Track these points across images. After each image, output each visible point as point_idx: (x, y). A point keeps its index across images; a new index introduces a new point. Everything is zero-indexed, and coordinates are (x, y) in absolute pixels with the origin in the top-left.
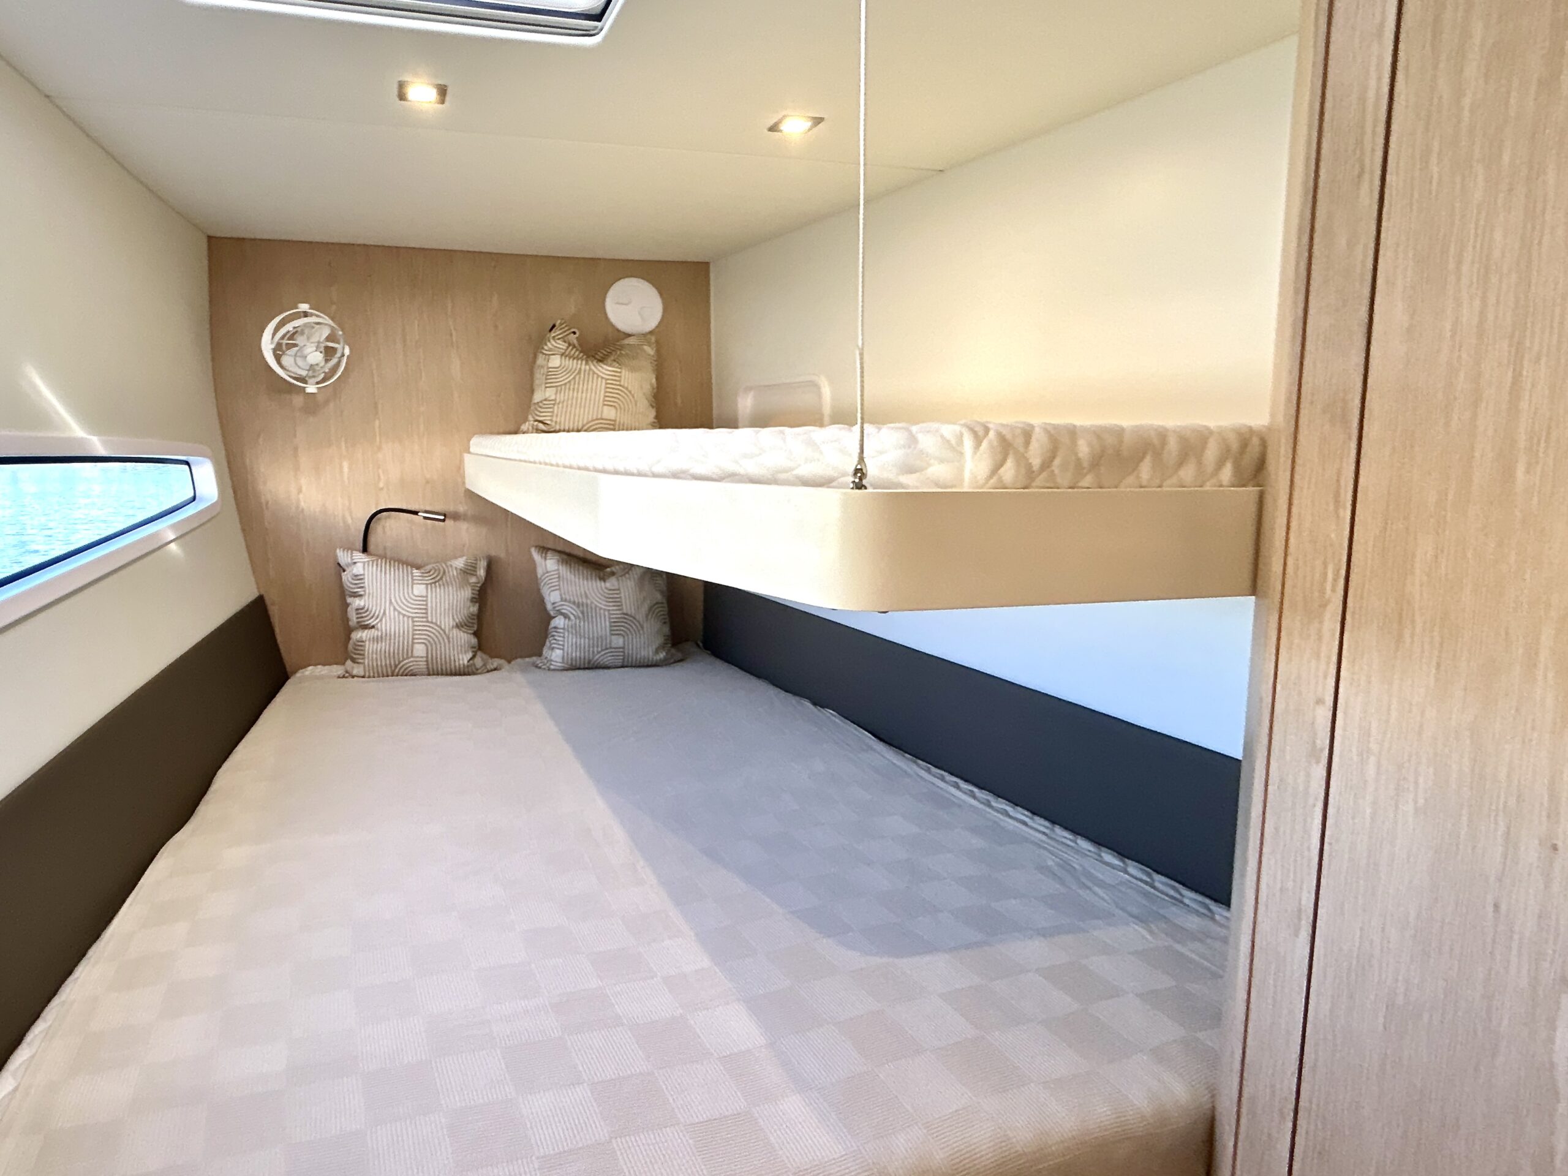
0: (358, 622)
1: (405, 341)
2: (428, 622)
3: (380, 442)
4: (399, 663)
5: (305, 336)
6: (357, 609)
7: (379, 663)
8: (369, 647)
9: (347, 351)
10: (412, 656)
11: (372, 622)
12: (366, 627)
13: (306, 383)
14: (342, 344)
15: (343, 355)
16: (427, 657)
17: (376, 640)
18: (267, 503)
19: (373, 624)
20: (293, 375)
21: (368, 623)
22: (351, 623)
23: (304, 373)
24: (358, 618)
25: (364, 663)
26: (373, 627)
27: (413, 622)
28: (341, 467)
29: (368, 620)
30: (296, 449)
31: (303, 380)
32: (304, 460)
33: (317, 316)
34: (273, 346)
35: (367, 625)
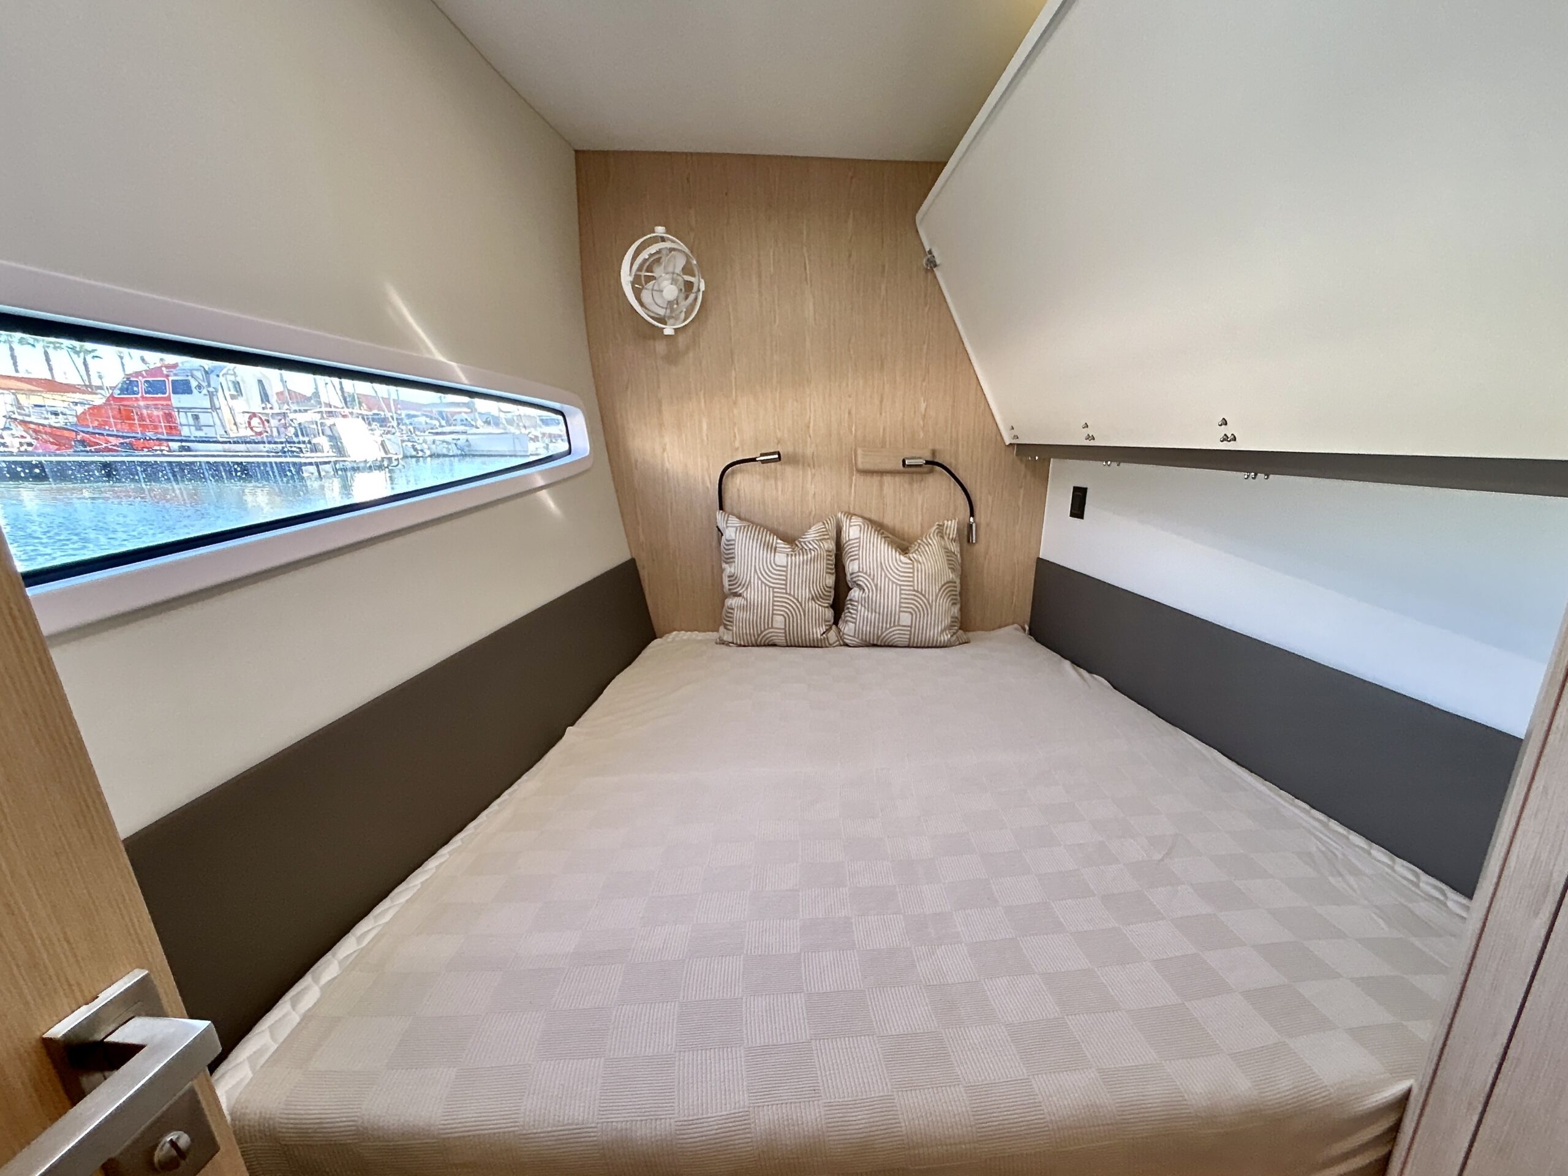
0: (730, 589)
1: (760, 277)
2: (786, 593)
3: (736, 396)
4: (762, 632)
5: (662, 267)
6: (729, 577)
7: (744, 632)
8: (738, 614)
9: (703, 287)
10: (772, 627)
11: (739, 590)
12: (736, 595)
13: (665, 324)
14: (697, 277)
15: (699, 290)
16: (785, 629)
17: (743, 608)
18: (636, 461)
19: (741, 592)
20: (652, 315)
21: (735, 591)
22: (725, 590)
23: (662, 312)
24: (730, 585)
25: (732, 630)
26: (740, 595)
27: (774, 592)
28: (700, 422)
29: (735, 588)
30: (660, 402)
31: (662, 320)
32: (668, 415)
33: (673, 242)
34: (631, 279)
35: (736, 592)
